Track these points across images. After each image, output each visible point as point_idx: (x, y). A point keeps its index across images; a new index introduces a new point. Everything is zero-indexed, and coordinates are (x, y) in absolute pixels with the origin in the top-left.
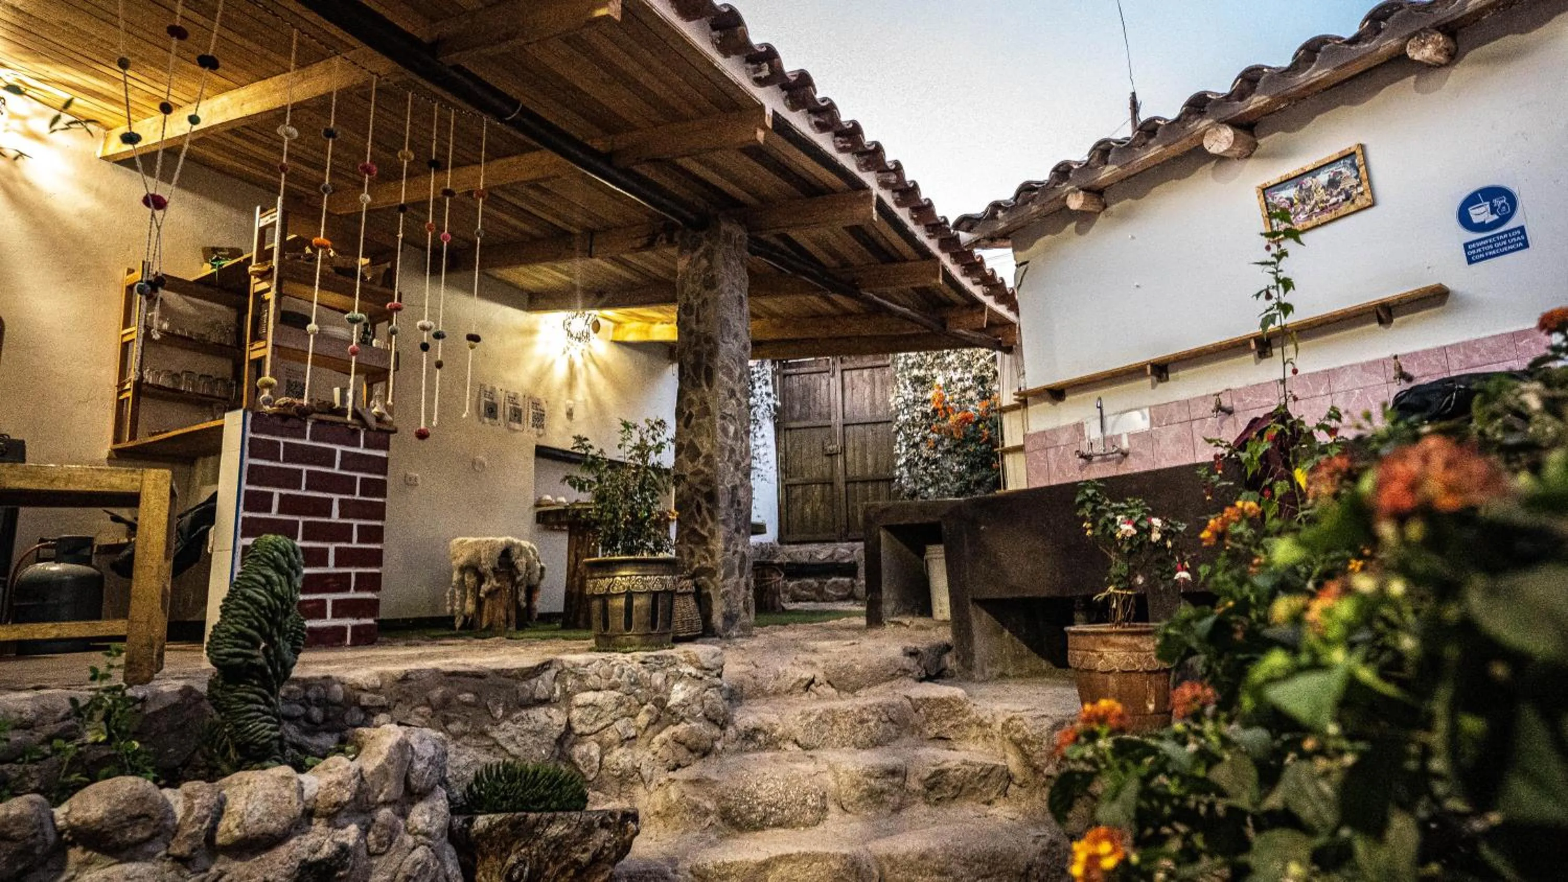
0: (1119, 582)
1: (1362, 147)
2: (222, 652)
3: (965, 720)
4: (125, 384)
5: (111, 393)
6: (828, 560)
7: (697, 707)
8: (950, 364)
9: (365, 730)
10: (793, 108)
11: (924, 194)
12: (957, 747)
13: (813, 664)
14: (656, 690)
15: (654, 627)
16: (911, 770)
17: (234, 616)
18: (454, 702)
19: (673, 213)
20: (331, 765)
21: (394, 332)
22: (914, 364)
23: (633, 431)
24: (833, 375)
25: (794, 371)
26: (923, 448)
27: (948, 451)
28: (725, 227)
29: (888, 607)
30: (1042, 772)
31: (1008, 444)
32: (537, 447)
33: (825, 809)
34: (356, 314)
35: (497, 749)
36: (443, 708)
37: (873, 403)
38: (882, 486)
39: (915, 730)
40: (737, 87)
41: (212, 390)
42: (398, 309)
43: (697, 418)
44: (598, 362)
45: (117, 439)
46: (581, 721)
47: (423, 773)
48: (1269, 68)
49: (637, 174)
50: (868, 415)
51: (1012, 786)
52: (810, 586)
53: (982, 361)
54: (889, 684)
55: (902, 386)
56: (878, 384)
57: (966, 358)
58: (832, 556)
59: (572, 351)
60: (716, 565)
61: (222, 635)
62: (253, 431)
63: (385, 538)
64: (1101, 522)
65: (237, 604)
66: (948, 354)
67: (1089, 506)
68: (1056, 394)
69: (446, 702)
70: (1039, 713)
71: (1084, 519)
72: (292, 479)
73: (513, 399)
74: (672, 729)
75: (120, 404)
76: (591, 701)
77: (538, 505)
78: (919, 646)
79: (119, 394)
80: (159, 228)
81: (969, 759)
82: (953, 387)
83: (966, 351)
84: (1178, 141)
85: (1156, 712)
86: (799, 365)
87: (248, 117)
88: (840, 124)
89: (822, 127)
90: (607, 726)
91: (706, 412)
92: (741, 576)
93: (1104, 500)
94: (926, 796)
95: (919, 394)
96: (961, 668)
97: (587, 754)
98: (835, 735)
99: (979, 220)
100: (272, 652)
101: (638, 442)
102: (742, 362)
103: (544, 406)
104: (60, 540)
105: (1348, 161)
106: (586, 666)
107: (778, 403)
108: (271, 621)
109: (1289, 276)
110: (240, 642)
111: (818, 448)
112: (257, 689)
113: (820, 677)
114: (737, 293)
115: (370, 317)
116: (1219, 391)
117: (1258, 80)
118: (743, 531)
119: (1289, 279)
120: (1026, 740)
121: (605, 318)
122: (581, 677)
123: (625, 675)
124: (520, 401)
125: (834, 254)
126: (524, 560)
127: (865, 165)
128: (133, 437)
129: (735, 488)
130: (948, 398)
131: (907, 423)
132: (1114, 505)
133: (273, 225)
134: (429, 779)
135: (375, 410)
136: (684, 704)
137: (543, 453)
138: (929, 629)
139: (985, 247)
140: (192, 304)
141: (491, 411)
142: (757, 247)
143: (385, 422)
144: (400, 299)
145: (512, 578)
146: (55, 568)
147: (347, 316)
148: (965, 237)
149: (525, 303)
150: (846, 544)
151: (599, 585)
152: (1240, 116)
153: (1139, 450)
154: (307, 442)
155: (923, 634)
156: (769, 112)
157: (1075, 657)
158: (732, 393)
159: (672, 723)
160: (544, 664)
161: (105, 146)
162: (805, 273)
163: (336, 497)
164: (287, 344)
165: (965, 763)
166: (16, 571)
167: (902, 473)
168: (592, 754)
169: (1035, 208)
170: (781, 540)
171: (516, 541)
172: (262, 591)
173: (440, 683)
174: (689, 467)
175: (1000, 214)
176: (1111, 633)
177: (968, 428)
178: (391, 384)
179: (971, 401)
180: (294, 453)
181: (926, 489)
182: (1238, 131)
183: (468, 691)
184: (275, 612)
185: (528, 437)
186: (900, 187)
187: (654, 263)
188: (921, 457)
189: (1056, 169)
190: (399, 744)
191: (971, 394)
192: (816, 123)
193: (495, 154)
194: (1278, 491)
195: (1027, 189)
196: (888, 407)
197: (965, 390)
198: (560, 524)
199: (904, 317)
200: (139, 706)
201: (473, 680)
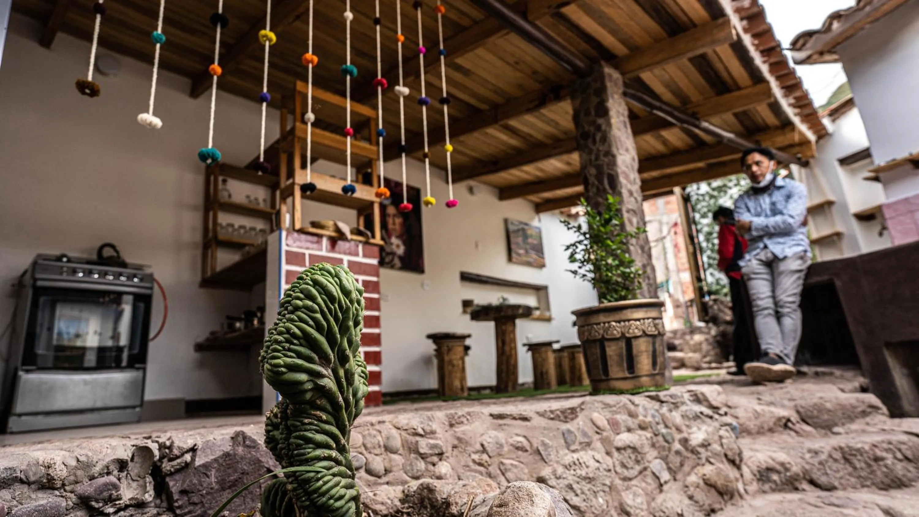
14: (679, 430)
19: (567, 61)
32: (461, 272)
62: (287, 245)
63: (381, 325)
68: (917, 164)
90: (645, 469)
99: (814, 34)
102: (633, 169)
113: (794, 416)
114: (622, 119)
123: (649, 415)
128: (214, 270)
136: (705, 444)
137: (465, 277)
154: (324, 253)
158: (631, 193)
159: (699, 464)
175: (836, 24)
183: (518, 435)
186: (752, 12)
200: (188, 457)
201: (520, 422)
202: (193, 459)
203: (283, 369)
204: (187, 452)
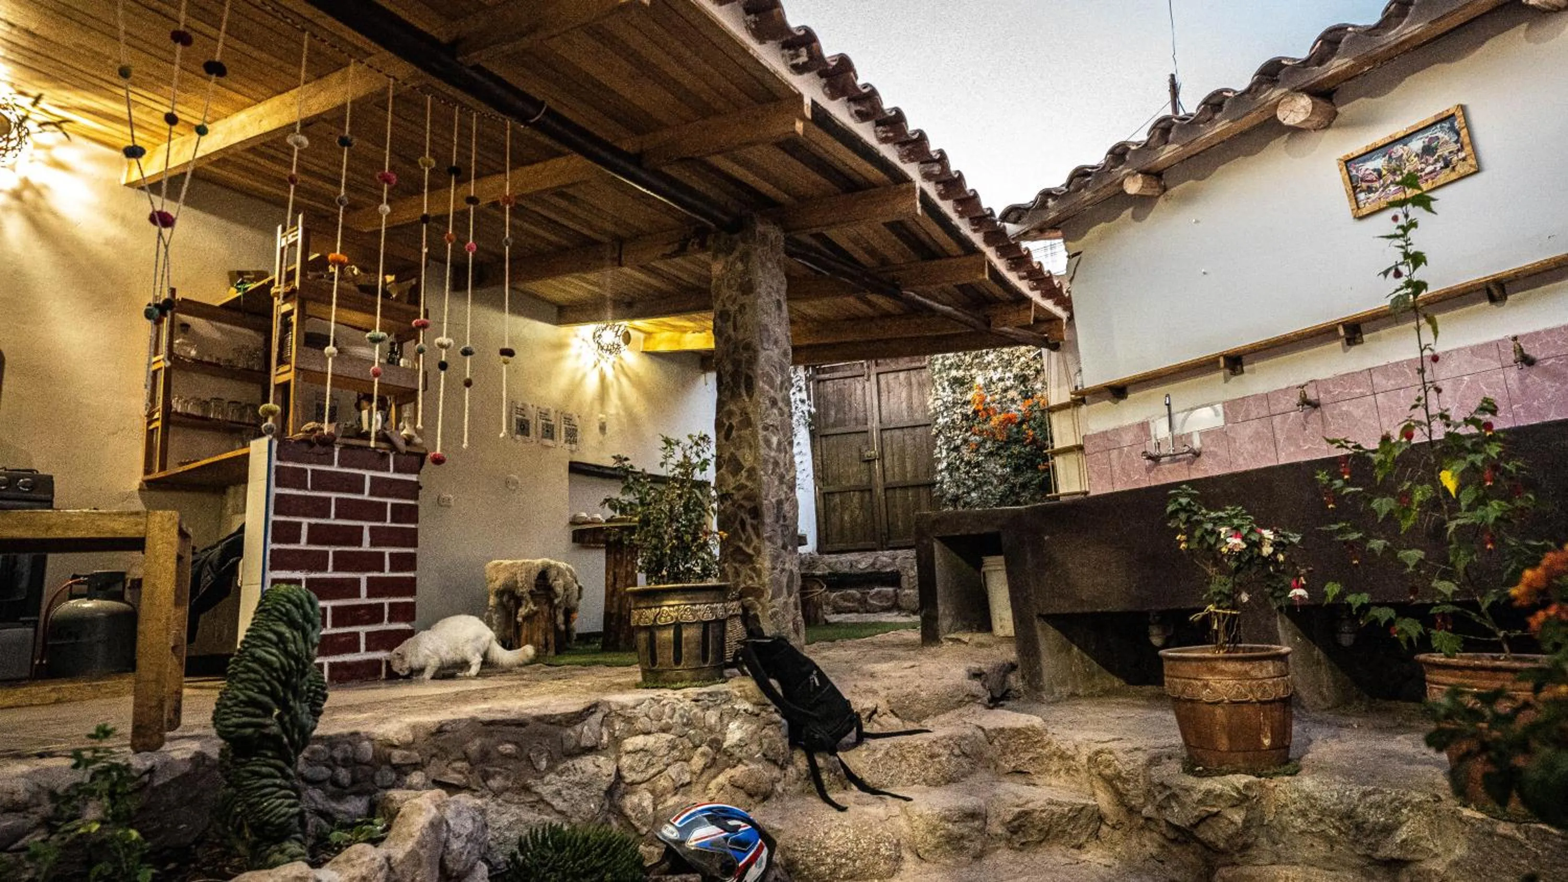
0: (1219, 602)
1: (1463, 108)
2: (227, 722)
3: (1044, 752)
4: (153, 414)
5: (140, 424)
6: (869, 570)
7: (754, 748)
8: (989, 363)
9: (396, 794)
10: (833, 97)
11: (970, 185)
12: (1037, 781)
13: (875, 693)
14: (711, 730)
15: (705, 659)
16: (992, 813)
17: (242, 681)
18: (494, 754)
19: (704, 214)
20: (354, 856)
21: (421, 351)
22: (952, 365)
23: (675, 447)
24: (868, 380)
25: (827, 376)
26: (964, 450)
27: (991, 454)
28: (760, 228)
29: (945, 623)
30: (1140, 812)
31: (1058, 445)
32: (571, 463)
33: (899, 859)
34: (378, 333)
35: (542, 806)
36: (482, 761)
37: (910, 407)
38: (923, 493)
39: (991, 765)
40: (773, 75)
41: (241, 416)
42: (424, 326)
43: (739, 429)
44: (631, 374)
45: (148, 470)
46: (632, 769)
47: (461, 854)
48: (1353, 26)
49: (668, 176)
50: (906, 420)
51: (1104, 828)
52: (853, 596)
53: (1023, 359)
54: (957, 712)
55: (940, 388)
56: (915, 387)
57: (1006, 357)
58: (873, 565)
59: (603, 364)
60: (764, 585)
61: (229, 703)
62: (279, 458)
63: (419, 565)
64: (1198, 533)
65: (245, 666)
66: (987, 353)
67: (1183, 516)
68: (1118, 391)
69: (485, 756)
70: (1130, 746)
71: (1177, 531)
72: (321, 507)
73: (544, 415)
74: (729, 772)
75: (150, 433)
76: (641, 746)
77: (573, 522)
78: (982, 666)
79: (149, 423)
80: (166, 247)
81: (1055, 799)
82: (993, 387)
83: (1005, 350)
84: (1248, 114)
85: (1272, 747)
86: (833, 370)
87: (267, 134)
88: (883, 111)
89: (862, 116)
90: (660, 772)
91: (747, 422)
92: (790, 595)
93: (1200, 509)
94: (1009, 840)
95: (958, 396)
96: (1027, 688)
97: (640, 805)
98: (903, 772)
99: (1027, 209)
100: (287, 718)
101: (681, 459)
102: (783, 369)
103: (577, 421)
104: (92, 576)
105: (1446, 125)
106: (634, 708)
107: (813, 410)
108: (285, 684)
109: (1420, 250)
110: (250, 710)
111: (856, 454)
112: (272, 761)
113: (883, 706)
114: (775, 296)
115: (397, 336)
116: (1303, 383)
117: (1340, 42)
118: (790, 548)
119: (1421, 254)
120: (1118, 776)
121: (635, 329)
122: (629, 720)
123: (677, 715)
124: (552, 416)
125: (872, 252)
126: (561, 581)
127: (908, 155)
128: (163, 467)
129: (780, 503)
130: (989, 399)
131: (946, 425)
132: (1213, 514)
133: (294, 244)
134: (467, 860)
135: (405, 432)
136: (741, 744)
137: (577, 469)
138: (990, 646)
139: (1034, 239)
140: (218, 329)
141: (523, 427)
142: (794, 249)
143: (415, 445)
144: (426, 316)
145: (550, 601)
146: (88, 605)
147: (368, 335)
148: (1011, 229)
149: (554, 317)
150: (887, 553)
151: (644, 615)
152: (1319, 82)
153: (1212, 449)
154: (335, 468)
155: (985, 651)
156: (807, 101)
157: (1174, 683)
158: (774, 403)
159: (729, 766)
160: (590, 708)
161: (129, 172)
162: (844, 274)
163: (366, 525)
164: (312, 367)
165: (1051, 802)
166: (48, 611)
167: (944, 478)
168: (645, 804)
169: (1087, 195)
170: (820, 550)
171: (553, 562)
172: (274, 651)
173: (478, 735)
174: (731, 482)
175: (1050, 203)
176: (1216, 659)
177: (1010, 430)
178: (420, 406)
179: (1013, 401)
180: (321, 481)
181: (969, 493)
182: (1317, 100)
183: (509, 742)
184: (289, 674)
185: (562, 452)
186: (944, 178)
187: (682, 269)
188: (962, 460)
189: (1112, 152)
190: (432, 824)
191: (1012, 394)
192: (856, 112)
193: (518, 163)
194: (1418, 496)
195: (1080, 175)
196: (926, 409)
197: (1005, 390)
198: (596, 541)
199: (947, 316)
200: (146, 778)
201: (513, 728)
202: (151, 780)
203: (231, 729)
204: (146, 772)
